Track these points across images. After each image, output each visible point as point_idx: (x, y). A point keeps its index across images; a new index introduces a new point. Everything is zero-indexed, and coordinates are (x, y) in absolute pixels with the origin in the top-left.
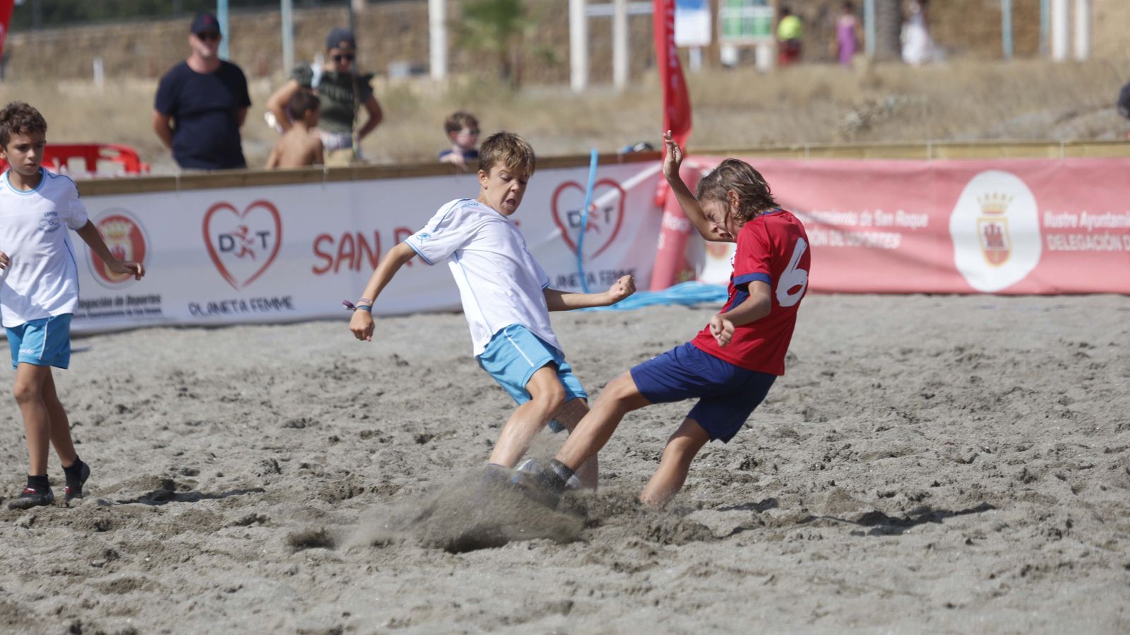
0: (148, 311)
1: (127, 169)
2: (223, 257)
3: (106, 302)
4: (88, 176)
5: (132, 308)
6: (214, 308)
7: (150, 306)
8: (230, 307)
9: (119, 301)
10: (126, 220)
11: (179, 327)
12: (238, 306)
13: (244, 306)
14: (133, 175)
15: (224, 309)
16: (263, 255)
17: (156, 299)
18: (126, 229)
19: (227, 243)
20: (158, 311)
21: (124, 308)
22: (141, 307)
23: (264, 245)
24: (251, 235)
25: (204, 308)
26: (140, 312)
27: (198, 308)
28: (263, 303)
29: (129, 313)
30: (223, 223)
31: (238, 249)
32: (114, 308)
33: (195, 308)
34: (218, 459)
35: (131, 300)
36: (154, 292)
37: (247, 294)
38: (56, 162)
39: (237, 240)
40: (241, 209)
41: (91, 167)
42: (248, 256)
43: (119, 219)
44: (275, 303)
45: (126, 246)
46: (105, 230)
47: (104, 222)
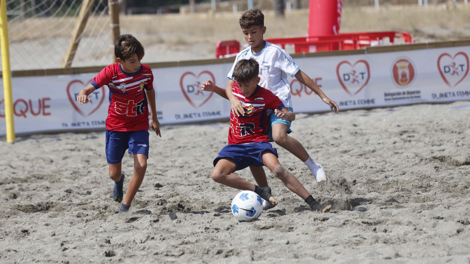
0: (416, 97)
1: (406, 41)
2: (446, 75)
3: (399, 94)
4: (390, 44)
5: (409, 96)
6: (442, 95)
7: (416, 95)
8: (448, 95)
9: (404, 93)
10: (407, 61)
11: (428, 103)
12: (452, 94)
13: (454, 95)
14: (408, 43)
15: (446, 96)
16: (462, 74)
17: (418, 92)
18: (407, 64)
19: (447, 69)
20: (419, 97)
21: (406, 96)
22: (413, 95)
23: (462, 70)
24: (457, 66)
25: (438, 96)
26: (412, 97)
27: (435, 96)
28: (462, 94)
29: (408, 98)
30: (445, 61)
31: (452, 71)
32: (402, 96)
33: (434, 96)
35: (409, 93)
36: (418, 89)
37: (455, 90)
38: (378, 39)
39: (451, 68)
40: (453, 55)
41: (392, 40)
42: (455, 74)
43: (404, 60)
44: (467, 93)
45: (407, 71)
46: (398, 65)
47: (398, 62)
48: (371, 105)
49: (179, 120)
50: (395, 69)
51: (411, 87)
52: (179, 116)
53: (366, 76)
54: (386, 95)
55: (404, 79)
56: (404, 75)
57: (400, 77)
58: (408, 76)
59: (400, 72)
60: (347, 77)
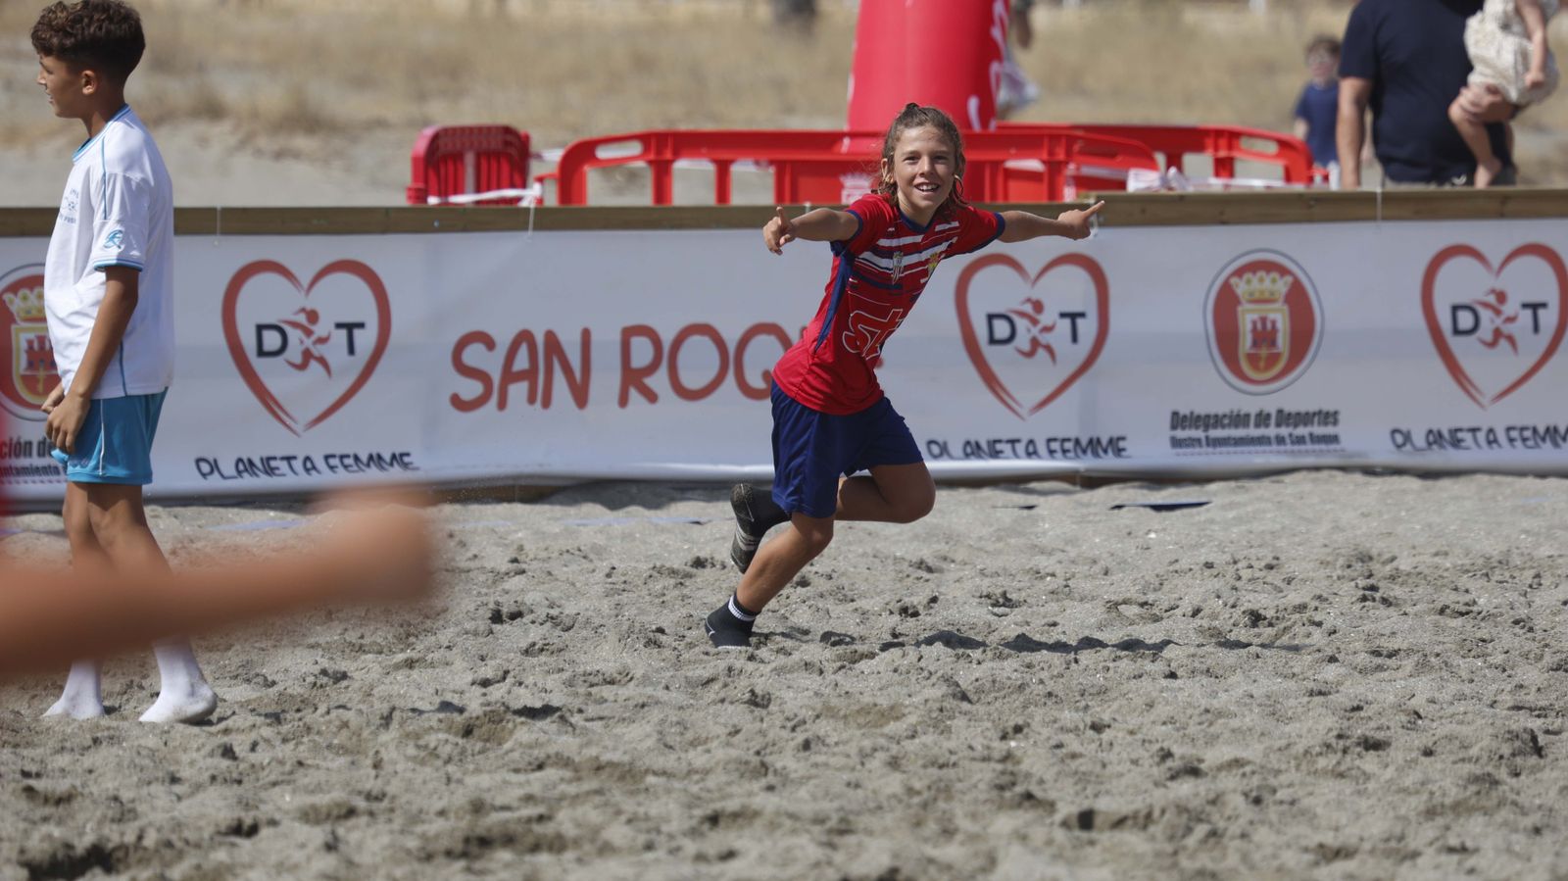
0: (1316, 439)
1: (1288, 177)
2: (1458, 347)
3: (1240, 420)
4: (1216, 184)
5: (1284, 431)
6: (1435, 438)
7: (1319, 430)
8: (1467, 437)
9: (1263, 419)
10: (1283, 271)
11: (1369, 471)
12: (1481, 436)
13: (1492, 441)
14: (1298, 187)
15: (1456, 443)
16: (1534, 346)
17: (1329, 417)
18: (1282, 286)
19: (1465, 320)
20: (1334, 439)
21: (1272, 431)
22: (1302, 431)
23: (1536, 328)
24: (1510, 308)
25: (1419, 439)
26: (1300, 440)
27: (1407, 437)
28: (1529, 435)
29: (1280, 440)
30: (1459, 282)
31: (1487, 330)
32: (1253, 431)
33: (1401, 437)
34: (1427, 722)
35: (1284, 418)
36: (1328, 406)
37: (1500, 417)
38: (1160, 158)
39: (1485, 315)
40: (1495, 258)
41: (1224, 167)
42: (1503, 343)
43: (1269, 267)
44: (1552, 434)
45: (1280, 317)
46: (1241, 287)
47: (1239, 273)
48: (1108, 462)
49: (214, 484)
50: (1226, 303)
51: (1299, 392)
52: (215, 466)
53: (1088, 328)
54: (1178, 420)
55: (1264, 352)
56: (1264, 336)
57: (1246, 342)
58: (1283, 342)
59: (1247, 318)
60: (1002, 329)
